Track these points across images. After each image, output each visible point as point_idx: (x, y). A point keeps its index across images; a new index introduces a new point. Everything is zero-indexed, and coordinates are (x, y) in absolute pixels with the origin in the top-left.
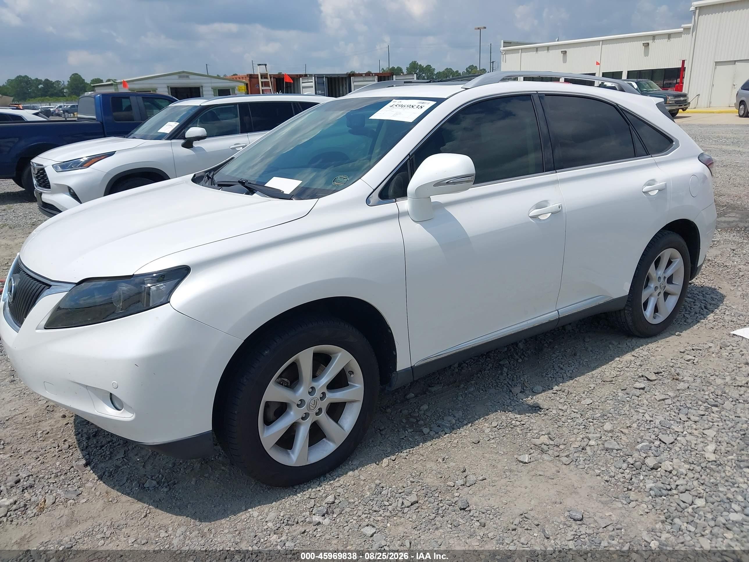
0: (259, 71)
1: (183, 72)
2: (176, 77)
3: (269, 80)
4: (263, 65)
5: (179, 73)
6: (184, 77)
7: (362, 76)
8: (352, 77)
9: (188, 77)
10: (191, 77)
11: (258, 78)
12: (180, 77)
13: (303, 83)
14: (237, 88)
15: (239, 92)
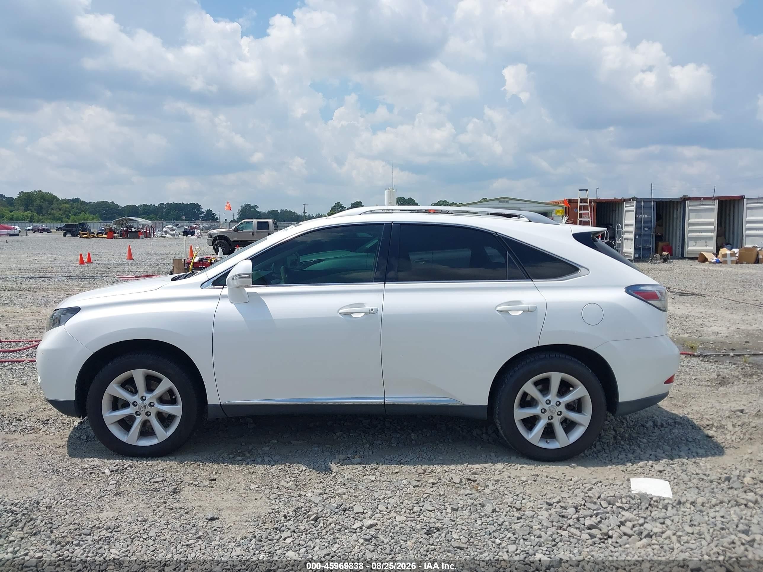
0: (579, 196)
1: (504, 198)
2: (497, 202)
3: (588, 204)
4: (584, 190)
5: (500, 198)
6: (504, 202)
7: (700, 199)
8: (687, 202)
9: (507, 202)
10: (510, 202)
11: (578, 202)
12: (500, 202)
13: (626, 207)
14: (555, 211)
15: (556, 216)
